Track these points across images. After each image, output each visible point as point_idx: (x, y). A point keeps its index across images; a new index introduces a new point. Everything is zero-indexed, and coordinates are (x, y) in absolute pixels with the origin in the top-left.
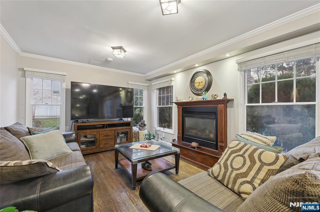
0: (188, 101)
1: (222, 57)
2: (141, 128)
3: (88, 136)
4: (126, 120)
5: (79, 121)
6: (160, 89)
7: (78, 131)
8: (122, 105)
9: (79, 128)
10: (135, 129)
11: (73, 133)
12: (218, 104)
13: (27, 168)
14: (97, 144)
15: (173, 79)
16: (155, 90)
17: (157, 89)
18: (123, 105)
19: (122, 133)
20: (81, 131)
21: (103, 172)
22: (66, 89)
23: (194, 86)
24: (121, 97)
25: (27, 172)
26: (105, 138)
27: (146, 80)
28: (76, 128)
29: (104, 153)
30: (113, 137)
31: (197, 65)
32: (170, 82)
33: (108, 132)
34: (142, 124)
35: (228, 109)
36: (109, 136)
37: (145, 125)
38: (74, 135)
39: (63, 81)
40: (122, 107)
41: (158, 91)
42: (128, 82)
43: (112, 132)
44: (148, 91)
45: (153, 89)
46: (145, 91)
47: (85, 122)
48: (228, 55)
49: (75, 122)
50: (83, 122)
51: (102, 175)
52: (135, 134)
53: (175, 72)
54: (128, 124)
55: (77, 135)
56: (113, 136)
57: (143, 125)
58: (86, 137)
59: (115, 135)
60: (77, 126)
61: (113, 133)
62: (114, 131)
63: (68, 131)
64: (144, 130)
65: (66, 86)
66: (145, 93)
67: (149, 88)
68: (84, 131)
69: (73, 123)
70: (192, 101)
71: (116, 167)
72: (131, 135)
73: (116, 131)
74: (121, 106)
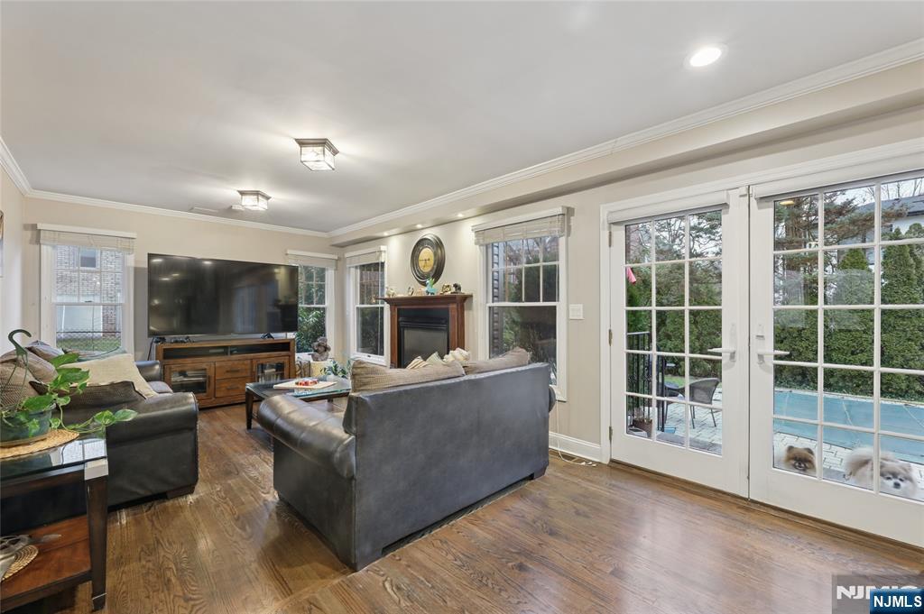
0: (407, 296)
1: (453, 217)
2: (317, 354)
3: (189, 373)
4: (280, 336)
5: (168, 338)
6: (363, 267)
7: (166, 361)
8: (280, 303)
9: (168, 355)
10: (303, 357)
11: (156, 364)
12: (449, 303)
13: (108, 388)
14: (210, 390)
15: (383, 248)
16: (353, 270)
17: (356, 267)
18: (282, 303)
19: (272, 367)
20: (171, 361)
21: (219, 434)
22: (137, 270)
23: (417, 264)
24: (277, 281)
25: (109, 394)
26: (229, 375)
27: (333, 245)
28: (161, 354)
29: (226, 408)
30: (249, 374)
31: (419, 226)
32: (378, 253)
33: (236, 363)
34: (319, 345)
35: (466, 313)
36: (237, 371)
37: (326, 349)
38: (157, 367)
39: (130, 250)
40: (279, 307)
41: (359, 271)
42: (286, 250)
43: (246, 362)
44: (336, 270)
45: (348, 266)
46: (330, 271)
47: (182, 342)
48: (460, 216)
49: (157, 342)
50: (176, 342)
51: (218, 438)
52: (300, 368)
53: (386, 234)
54: (285, 346)
55: (163, 367)
56: (249, 371)
57: (321, 349)
58: (183, 373)
59: (252, 369)
60: (165, 349)
61: (248, 367)
62: (249, 361)
63: (143, 360)
64: (326, 359)
65: (136, 261)
66: (330, 275)
67: (339, 264)
68: (180, 361)
69: (155, 345)
70: (414, 295)
71: (249, 426)
72: (292, 371)
73: (254, 361)
74: (276, 303)
